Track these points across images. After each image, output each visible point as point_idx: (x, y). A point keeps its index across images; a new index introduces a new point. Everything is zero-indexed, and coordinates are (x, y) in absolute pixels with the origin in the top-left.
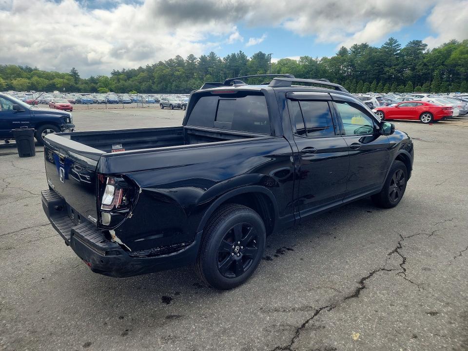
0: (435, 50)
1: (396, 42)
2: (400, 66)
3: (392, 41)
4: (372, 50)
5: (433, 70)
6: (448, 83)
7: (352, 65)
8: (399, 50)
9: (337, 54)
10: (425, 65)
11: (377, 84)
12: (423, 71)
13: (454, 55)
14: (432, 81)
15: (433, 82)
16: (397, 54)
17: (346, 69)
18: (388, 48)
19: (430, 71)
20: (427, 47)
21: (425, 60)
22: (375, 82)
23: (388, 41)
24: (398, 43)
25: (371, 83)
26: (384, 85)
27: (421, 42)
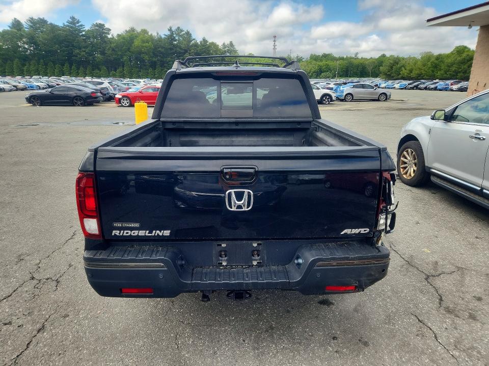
0: (119, 35)
1: (78, 22)
2: (89, 48)
3: (74, 21)
4: (53, 27)
5: (122, 57)
6: (137, 69)
7: (35, 43)
8: (84, 31)
9: (9, 27)
10: (113, 50)
11: (71, 67)
12: (114, 56)
13: (137, 43)
14: (123, 67)
15: (125, 68)
16: (83, 35)
17: (26, 46)
18: (71, 27)
19: (119, 57)
20: (111, 32)
21: (113, 45)
22: (67, 65)
23: (70, 20)
24: (80, 24)
25: (63, 65)
26: (78, 69)
27: (103, 25)
